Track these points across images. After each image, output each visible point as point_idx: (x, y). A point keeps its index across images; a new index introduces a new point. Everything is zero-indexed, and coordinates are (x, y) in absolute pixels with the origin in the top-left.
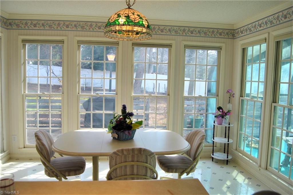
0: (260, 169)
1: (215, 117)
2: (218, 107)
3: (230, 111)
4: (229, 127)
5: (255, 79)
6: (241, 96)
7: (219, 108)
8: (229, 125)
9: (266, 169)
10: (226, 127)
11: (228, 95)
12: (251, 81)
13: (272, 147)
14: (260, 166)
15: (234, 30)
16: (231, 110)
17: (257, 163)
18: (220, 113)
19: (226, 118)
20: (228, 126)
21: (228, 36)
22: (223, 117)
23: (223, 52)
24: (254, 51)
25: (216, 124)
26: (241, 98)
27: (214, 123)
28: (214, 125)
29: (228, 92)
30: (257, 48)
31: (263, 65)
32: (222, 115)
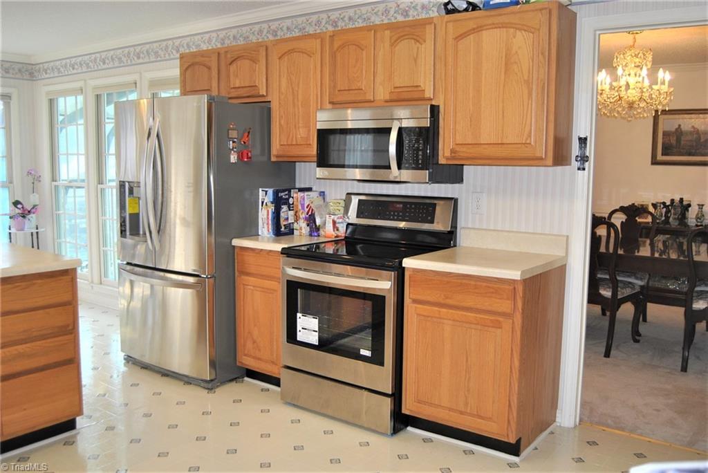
0: (92, 287)
1: (11, 218)
2: (13, 201)
3: (36, 205)
4: (37, 233)
5: (73, 150)
6: (54, 180)
7: (16, 203)
8: (37, 229)
9: (101, 283)
10: (32, 233)
11: (30, 178)
12: (67, 154)
13: (105, 249)
14: (92, 282)
15: (33, 65)
16: (37, 203)
17: (88, 280)
18: (18, 211)
19: (31, 219)
20: (34, 231)
21: (22, 75)
22: (24, 217)
23: (14, 103)
24: (68, 105)
25: (13, 230)
26: (54, 183)
27: (10, 229)
28: (10, 233)
29: (29, 173)
30: (71, 100)
31: (81, 128)
32: (22, 214)
